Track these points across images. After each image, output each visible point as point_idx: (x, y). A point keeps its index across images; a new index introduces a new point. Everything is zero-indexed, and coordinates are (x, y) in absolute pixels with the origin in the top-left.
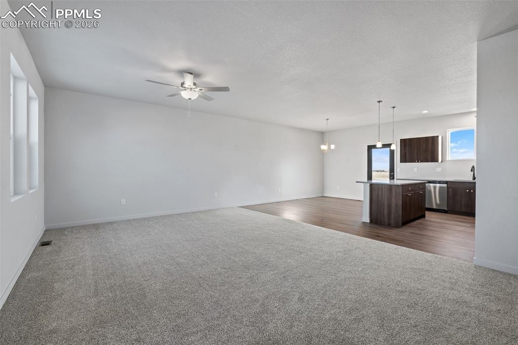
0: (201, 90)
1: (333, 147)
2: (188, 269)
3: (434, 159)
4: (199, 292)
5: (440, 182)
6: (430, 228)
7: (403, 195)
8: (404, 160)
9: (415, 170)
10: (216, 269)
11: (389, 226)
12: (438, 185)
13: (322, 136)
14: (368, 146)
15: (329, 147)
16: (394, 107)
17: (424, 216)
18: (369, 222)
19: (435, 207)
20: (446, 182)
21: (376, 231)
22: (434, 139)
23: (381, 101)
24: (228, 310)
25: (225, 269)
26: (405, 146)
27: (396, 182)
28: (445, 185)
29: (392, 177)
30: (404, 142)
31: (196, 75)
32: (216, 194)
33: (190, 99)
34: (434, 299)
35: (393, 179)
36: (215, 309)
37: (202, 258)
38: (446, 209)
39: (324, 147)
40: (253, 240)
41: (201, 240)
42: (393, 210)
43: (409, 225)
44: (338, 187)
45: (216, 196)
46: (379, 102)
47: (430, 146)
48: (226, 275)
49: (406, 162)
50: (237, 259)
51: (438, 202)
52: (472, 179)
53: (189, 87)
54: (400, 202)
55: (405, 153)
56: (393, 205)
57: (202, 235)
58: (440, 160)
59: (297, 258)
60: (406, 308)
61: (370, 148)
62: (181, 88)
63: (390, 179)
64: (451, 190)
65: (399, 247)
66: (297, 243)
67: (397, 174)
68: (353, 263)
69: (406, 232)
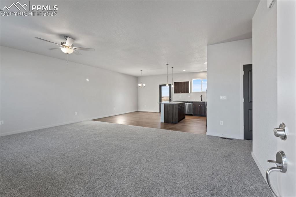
0: (76, 48)
1: (144, 85)
2: (77, 159)
3: (187, 92)
4: (92, 168)
5: (190, 102)
6: (188, 122)
7: (178, 108)
8: (175, 92)
9: (180, 97)
10: (95, 156)
11: (173, 123)
12: (188, 103)
13: (137, 79)
14: (160, 85)
15: (142, 85)
16: (173, 67)
17: (185, 118)
18: (164, 122)
19: (187, 113)
20: (192, 102)
21: (168, 126)
22: (187, 83)
23: (168, 64)
24: (114, 173)
25: (101, 154)
26: (176, 86)
27: (172, 103)
28: (192, 103)
29: (170, 100)
30: (176, 84)
31: (73, 39)
32: (76, 113)
33: (67, 53)
34: (198, 150)
35: (171, 101)
36: (106, 174)
37: (83, 151)
38: (192, 114)
39: (140, 85)
40: (110, 137)
41: (76, 142)
42: (174, 115)
43: (180, 122)
44: (145, 106)
45: (76, 114)
46: (167, 64)
47: (186, 86)
48: (103, 157)
49: (176, 93)
50: (105, 148)
51: (188, 111)
52: (201, 100)
53: (68, 46)
54: (177, 112)
55: (176, 89)
56: (174, 113)
57: (76, 139)
58: (190, 92)
59: (137, 143)
60: (190, 155)
61: (161, 86)
62: (62, 46)
63: (170, 101)
64: (194, 105)
65: (180, 132)
66: (135, 136)
67: (173, 99)
68: (164, 141)
69: (179, 125)
